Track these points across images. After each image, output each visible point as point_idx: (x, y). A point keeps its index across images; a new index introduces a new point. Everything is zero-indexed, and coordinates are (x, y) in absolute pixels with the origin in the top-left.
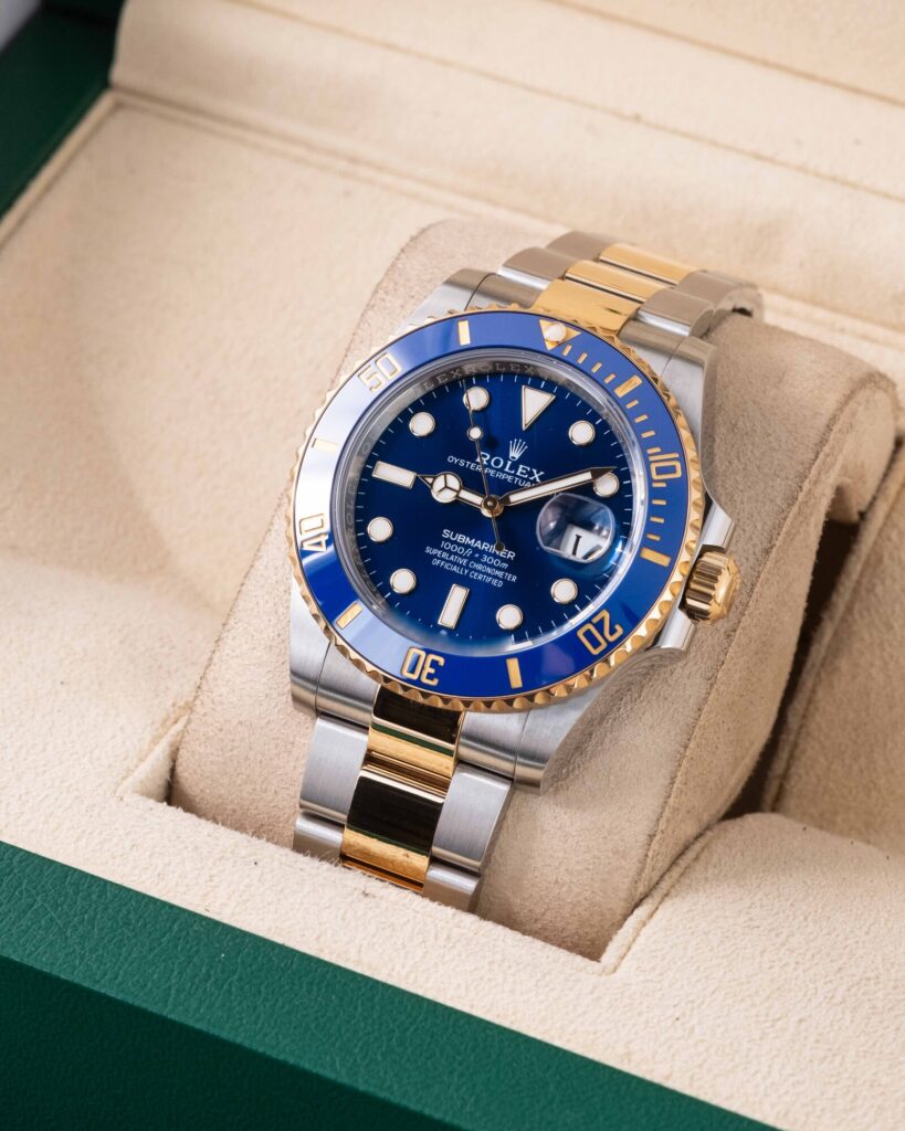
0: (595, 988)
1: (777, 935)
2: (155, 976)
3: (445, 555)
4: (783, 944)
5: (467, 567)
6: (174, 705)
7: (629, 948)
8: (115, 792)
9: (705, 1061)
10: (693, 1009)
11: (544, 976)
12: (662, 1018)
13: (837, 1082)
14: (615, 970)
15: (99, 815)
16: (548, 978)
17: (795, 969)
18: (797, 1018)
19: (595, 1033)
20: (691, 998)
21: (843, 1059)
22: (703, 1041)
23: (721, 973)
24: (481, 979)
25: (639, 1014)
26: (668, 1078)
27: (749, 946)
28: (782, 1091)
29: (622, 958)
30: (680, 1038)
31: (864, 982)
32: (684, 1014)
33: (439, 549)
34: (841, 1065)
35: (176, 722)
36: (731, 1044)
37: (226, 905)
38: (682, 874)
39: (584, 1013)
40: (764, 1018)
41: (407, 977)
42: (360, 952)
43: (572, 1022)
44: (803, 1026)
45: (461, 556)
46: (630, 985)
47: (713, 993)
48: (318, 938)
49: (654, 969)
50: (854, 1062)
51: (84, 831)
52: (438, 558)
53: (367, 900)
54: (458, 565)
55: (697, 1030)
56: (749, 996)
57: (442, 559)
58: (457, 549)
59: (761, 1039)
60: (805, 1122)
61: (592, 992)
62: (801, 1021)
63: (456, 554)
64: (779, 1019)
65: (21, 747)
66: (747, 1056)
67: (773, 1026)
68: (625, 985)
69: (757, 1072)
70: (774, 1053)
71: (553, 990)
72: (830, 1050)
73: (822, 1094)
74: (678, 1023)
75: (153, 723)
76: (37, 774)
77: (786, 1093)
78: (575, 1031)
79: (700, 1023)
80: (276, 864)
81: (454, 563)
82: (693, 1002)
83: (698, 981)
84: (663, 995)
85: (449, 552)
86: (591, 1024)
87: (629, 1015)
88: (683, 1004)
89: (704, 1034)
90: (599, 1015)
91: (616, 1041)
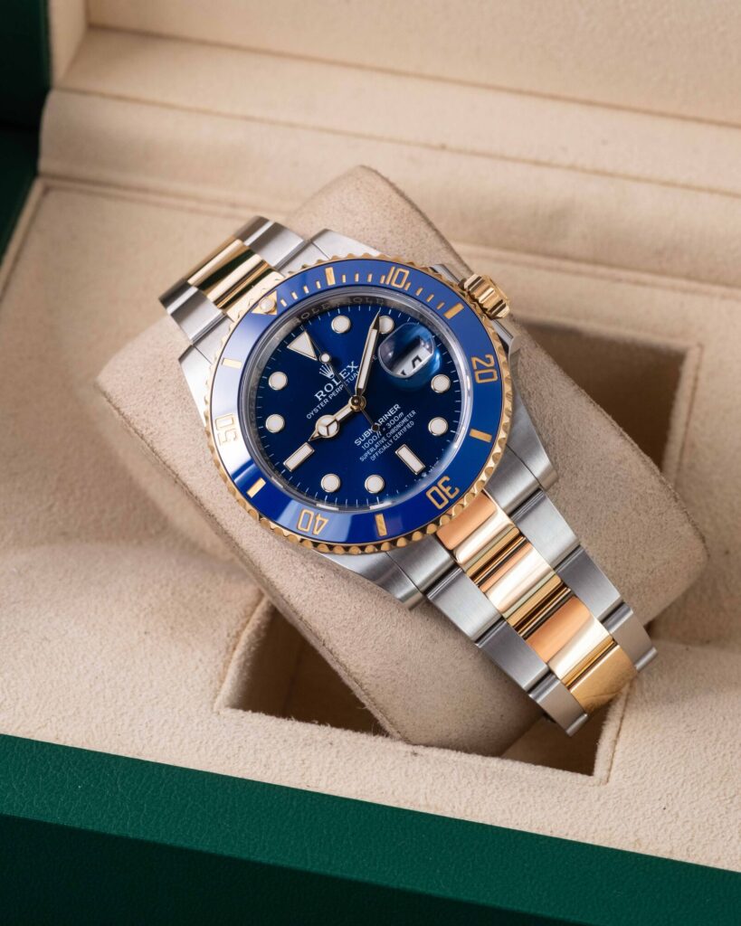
0: (600, 796)
1: (710, 734)
2: (292, 842)
4: (717, 740)
6: (228, 635)
7: (612, 763)
8: (212, 709)
9: (693, 836)
10: (672, 799)
11: (561, 793)
12: (654, 810)
14: (608, 781)
15: (208, 729)
16: (565, 794)
17: (732, 757)
19: (610, 829)
20: (669, 791)
22: (688, 821)
23: (683, 769)
24: (519, 803)
25: (637, 810)
26: (671, 852)
27: (694, 746)
29: (610, 770)
30: (670, 823)
32: (668, 804)
35: (234, 649)
36: (708, 820)
37: (320, 780)
38: (627, 701)
39: (598, 815)
40: (724, 798)
41: (465, 811)
42: (426, 798)
43: (591, 824)
46: (623, 789)
47: (682, 785)
48: (393, 793)
49: (635, 774)
51: (201, 743)
53: (418, 759)
55: (680, 813)
56: (708, 783)
59: (727, 813)
61: (598, 799)
64: (735, 796)
65: (134, 687)
66: (721, 827)
67: (732, 802)
68: (620, 790)
69: (732, 837)
71: (571, 802)
74: (666, 811)
75: (220, 652)
76: (153, 705)
78: (596, 830)
79: (681, 809)
80: (345, 743)
82: (671, 794)
83: (669, 778)
84: (649, 793)
86: (606, 823)
87: (629, 811)
88: (665, 796)
89: (686, 817)
90: (609, 815)
91: (627, 832)
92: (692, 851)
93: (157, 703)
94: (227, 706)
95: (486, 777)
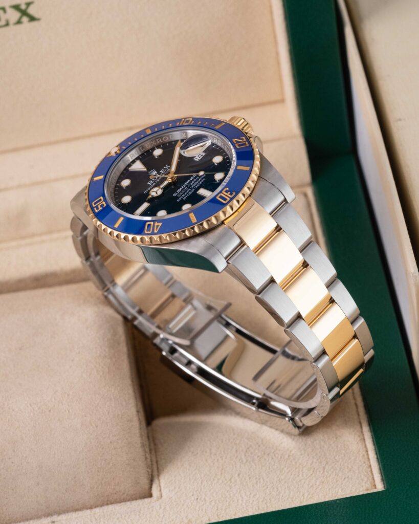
0: (160, 506)
1: (206, 452)
4: (211, 454)
7: (160, 486)
9: (217, 507)
10: (199, 493)
11: (140, 512)
12: (192, 502)
13: (267, 487)
14: (162, 497)
16: (142, 512)
17: (222, 459)
18: (237, 475)
19: (173, 520)
20: (196, 489)
21: (263, 478)
22: (212, 501)
23: (199, 475)
25: (183, 505)
26: (209, 520)
27: (200, 461)
28: (251, 501)
29: (160, 490)
30: (203, 505)
31: (248, 450)
32: (198, 496)
34: (264, 481)
36: (222, 496)
39: (163, 516)
40: (225, 482)
44: (241, 476)
46: (172, 497)
47: (202, 483)
49: (175, 488)
50: (267, 478)
55: (207, 499)
56: (215, 477)
59: (231, 488)
60: (267, 507)
61: (161, 508)
62: (239, 475)
64: (231, 478)
66: (230, 497)
67: (231, 482)
68: (170, 498)
69: (238, 500)
70: (239, 491)
71: (147, 514)
72: (256, 478)
73: (266, 494)
74: (198, 500)
77: (253, 501)
79: (206, 496)
82: (198, 490)
83: (193, 482)
84: (186, 494)
86: (169, 518)
87: (179, 507)
88: (195, 493)
89: (210, 499)
90: (169, 514)
91: (182, 519)
92: (220, 514)
95: (96, 519)
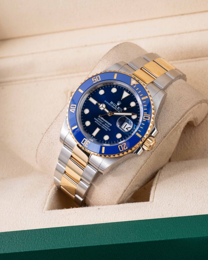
0: (151, 206)
1: (181, 181)
2: (66, 241)
3: (98, 121)
4: (183, 183)
5: (101, 125)
6: (47, 192)
7: (154, 196)
8: (43, 212)
9: (178, 210)
10: (171, 201)
12: (166, 206)
13: (204, 202)
14: (153, 201)
15: (42, 217)
16: (141, 208)
17: (187, 186)
18: (192, 194)
19: (155, 214)
20: (170, 200)
21: (204, 198)
22: (176, 206)
23: (173, 193)
24: (128, 214)
25: (161, 207)
26: (172, 216)
27: (176, 186)
28: (195, 209)
29: (153, 199)
30: (171, 208)
31: (201, 182)
32: (170, 203)
33: (97, 119)
34: (204, 199)
35: (48, 195)
36: (181, 204)
37: (73, 223)
39: (151, 211)
40: (185, 197)
41: (114, 220)
42: (103, 220)
43: (149, 214)
44: (193, 195)
45: (101, 122)
46: (157, 202)
47: (174, 197)
48: (94, 221)
49: (160, 198)
50: (206, 197)
51: (40, 222)
52: (96, 121)
53: (100, 210)
54: (100, 124)
55: (174, 205)
56: (181, 194)
57: (97, 121)
58: (101, 120)
59: (186, 201)
60: (202, 212)
61: (151, 207)
62: (193, 194)
63: (100, 121)
64: (188, 196)
65: (21, 212)
66: (185, 205)
67: (188, 198)
69: (188, 207)
70: (190, 202)
71: (143, 210)
72: (200, 197)
73: (203, 206)
74: (169, 205)
75: (44, 197)
77: (196, 209)
78: (151, 216)
79: (174, 203)
80: (79, 211)
81: (99, 123)
83: (170, 196)
84: (164, 202)
85: (99, 120)
86: (153, 213)
87: (159, 208)
88: (169, 201)
89: (175, 205)
90: (154, 210)
91: (159, 214)
92: (178, 213)
93: (27, 215)
94: (46, 210)
95: (119, 210)
